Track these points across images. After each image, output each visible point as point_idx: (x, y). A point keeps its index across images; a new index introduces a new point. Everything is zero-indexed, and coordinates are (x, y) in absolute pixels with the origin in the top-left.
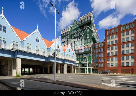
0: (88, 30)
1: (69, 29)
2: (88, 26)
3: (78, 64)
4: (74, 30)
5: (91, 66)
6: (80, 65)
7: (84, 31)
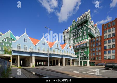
0: (85, 28)
1: (69, 29)
2: (85, 24)
3: (77, 58)
4: (73, 29)
5: (88, 59)
6: (78, 59)
7: (81, 29)
